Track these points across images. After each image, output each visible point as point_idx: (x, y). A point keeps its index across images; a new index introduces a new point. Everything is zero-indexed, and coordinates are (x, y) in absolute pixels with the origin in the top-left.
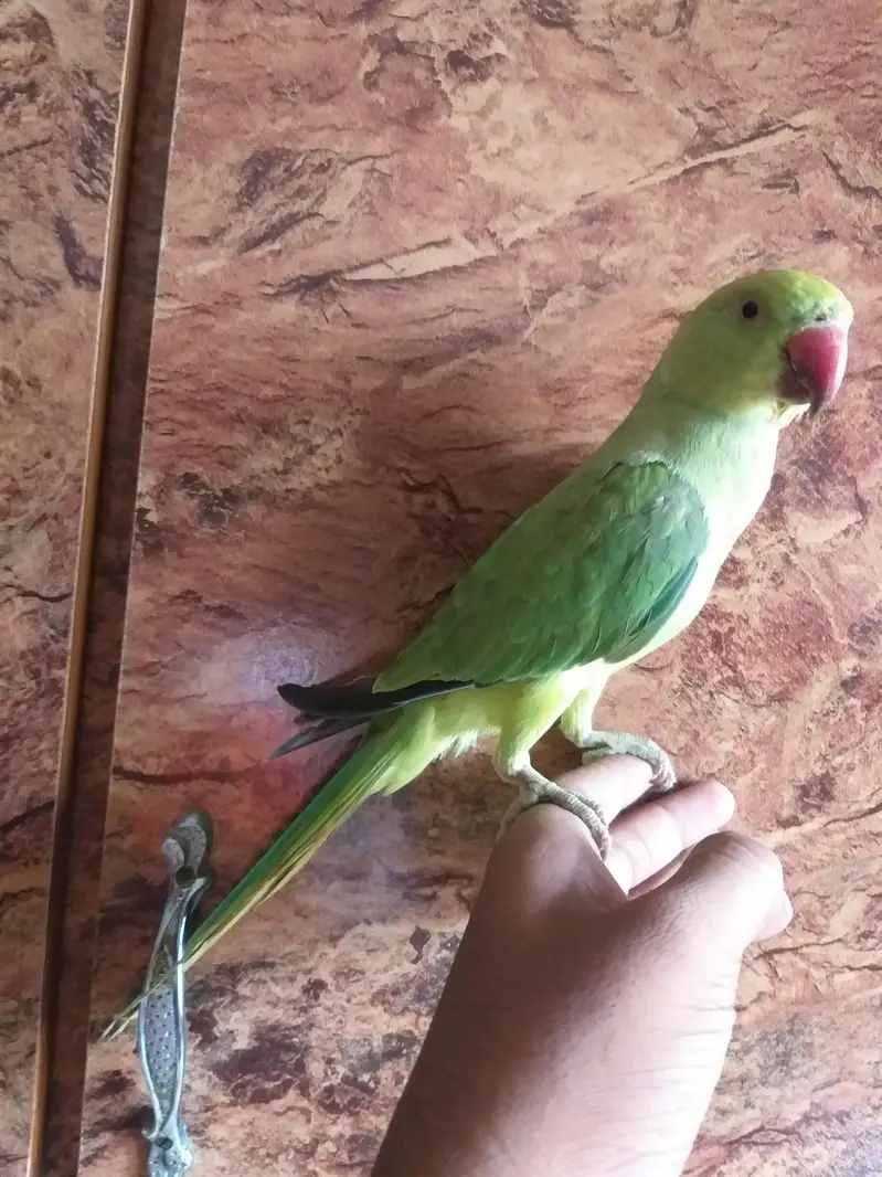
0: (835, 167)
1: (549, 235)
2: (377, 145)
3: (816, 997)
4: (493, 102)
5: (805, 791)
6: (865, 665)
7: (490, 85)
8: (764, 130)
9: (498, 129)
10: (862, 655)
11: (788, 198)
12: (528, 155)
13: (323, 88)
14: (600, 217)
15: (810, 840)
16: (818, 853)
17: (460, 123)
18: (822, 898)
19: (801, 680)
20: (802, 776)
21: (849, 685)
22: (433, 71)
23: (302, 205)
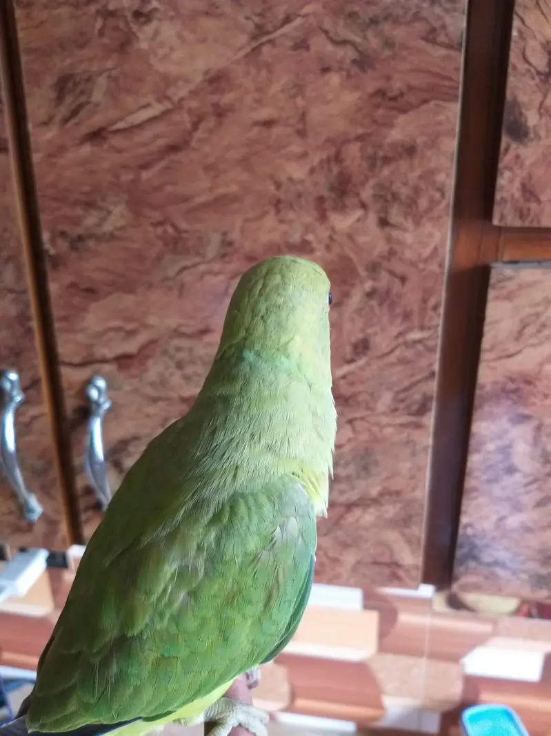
0: (326, 33)
1: (194, 93)
2: (110, 64)
3: (375, 440)
4: (157, 32)
5: (355, 346)
6: (377, 285)
7: (154, 25)
8: (287, 20)
9: (162, 45)
10: (374, 280)
11: (304, 54)
12: (176, 55)
13: (81, 41)
14: (217, 80)
15: (362, 368)
16: (367, 374)
17: (144, 45)
18: (372, 395)
19: (346, 295)
20: (353, 340)
21: (370, 295)
22: (127, 22)
23: (83, 99)
